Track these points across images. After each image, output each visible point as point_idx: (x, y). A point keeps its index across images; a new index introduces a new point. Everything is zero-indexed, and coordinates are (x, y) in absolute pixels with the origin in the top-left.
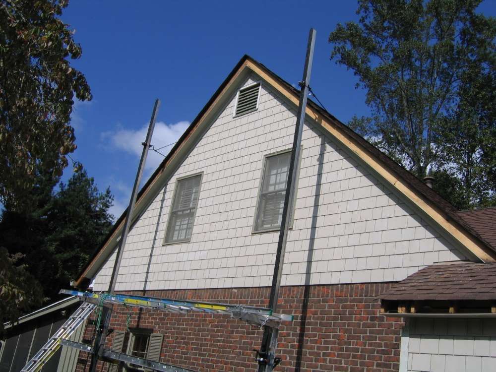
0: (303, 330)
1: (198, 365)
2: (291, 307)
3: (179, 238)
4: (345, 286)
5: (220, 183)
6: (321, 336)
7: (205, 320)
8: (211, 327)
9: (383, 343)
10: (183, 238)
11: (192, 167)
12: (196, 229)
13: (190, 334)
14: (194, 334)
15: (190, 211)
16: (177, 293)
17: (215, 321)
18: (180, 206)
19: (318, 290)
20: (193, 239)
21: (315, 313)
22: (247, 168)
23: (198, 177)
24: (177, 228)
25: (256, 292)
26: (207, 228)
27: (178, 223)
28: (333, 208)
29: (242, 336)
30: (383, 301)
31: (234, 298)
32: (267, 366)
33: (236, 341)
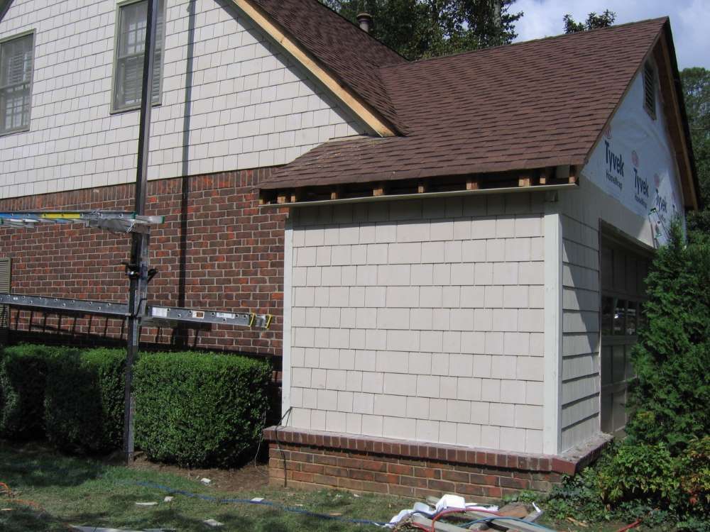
0: (184, 232)
1: (61, 290)
2: (168, 205)
3: (14, 126)
4: (230, 174)
5: (60, 45)
6: (206, 238)
7: (63, 233)
8: (72, 241)
9: (277, 238)
10: (19, 125)
11: (17, 23)
12: (35, 113)
13: (45, 253)
14: (51, 253)
15: (24, 87)
16: (21, 202)
17: (74, 233)
18: (8, 81)
19: (199, 181)
20: (33, 126)
21: (197, 210)
22: (95, 22)
23: (29, 37)
24: (9, 112)
25: (123, 190)
26: (49, 110)
27: (10, 106)
28: (210, 75)
29: (112, 248)
30: (262, 191)
31: (97, 201)
32: (140, 281)
33: (105, 254)
